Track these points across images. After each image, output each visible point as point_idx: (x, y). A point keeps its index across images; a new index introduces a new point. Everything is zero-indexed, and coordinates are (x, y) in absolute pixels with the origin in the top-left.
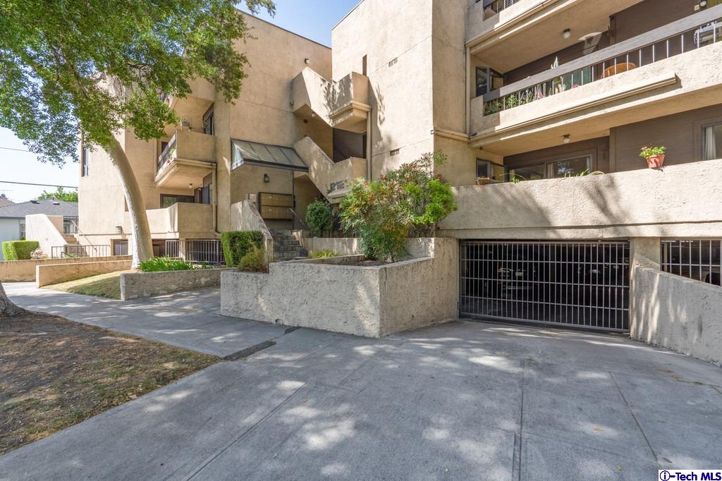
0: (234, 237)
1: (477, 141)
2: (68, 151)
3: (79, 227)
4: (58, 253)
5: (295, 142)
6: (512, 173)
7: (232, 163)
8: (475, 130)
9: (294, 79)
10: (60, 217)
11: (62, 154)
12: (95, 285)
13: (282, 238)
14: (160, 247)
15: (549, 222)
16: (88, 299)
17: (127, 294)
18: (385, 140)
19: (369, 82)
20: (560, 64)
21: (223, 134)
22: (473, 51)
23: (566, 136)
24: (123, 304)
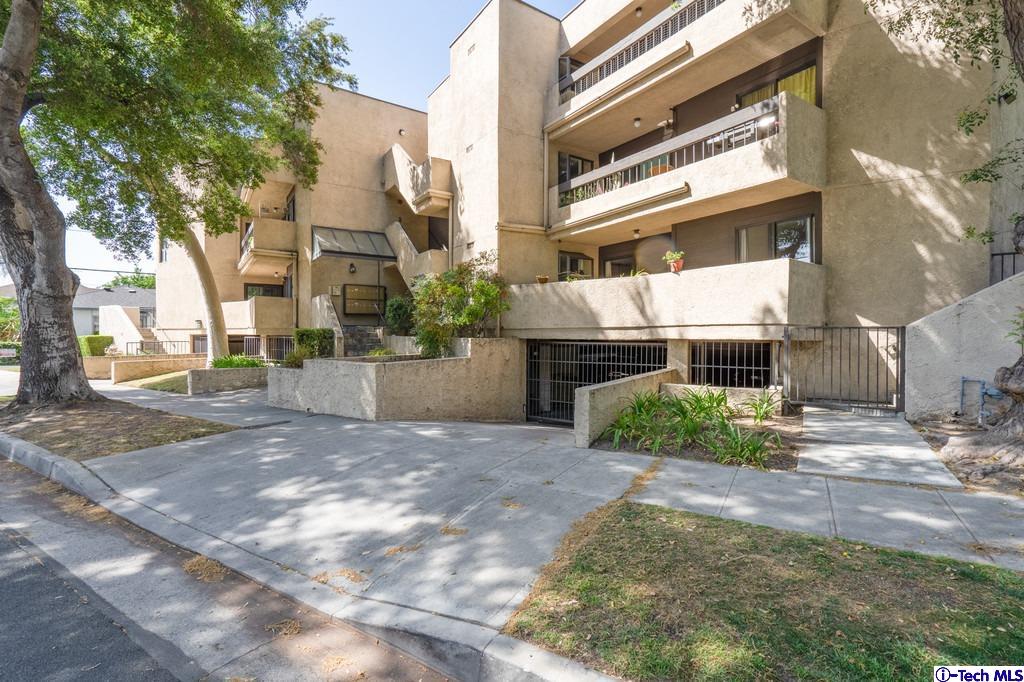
0: (303, 335)
1: (554, 234)
2: (142, 247)
3: (158, 320)
4: (134, 350)
5: (387, 226)
6: (608, 265)
7: (311, 255)
8: (552, 222)
9: (385, 155)
10: (137, 309)
11: (137, 251)
12: (167, 382)
13: (362, 336)
14: (236, 344)
15: (598, 323)
16: (158, 393)
17: (193, 389)
18: (464, 231)
19: (451, 167)
20: (615, 161)
21: (305, 221)
22: (551, 137)
23: (637, 231)
24: (189, 397)
